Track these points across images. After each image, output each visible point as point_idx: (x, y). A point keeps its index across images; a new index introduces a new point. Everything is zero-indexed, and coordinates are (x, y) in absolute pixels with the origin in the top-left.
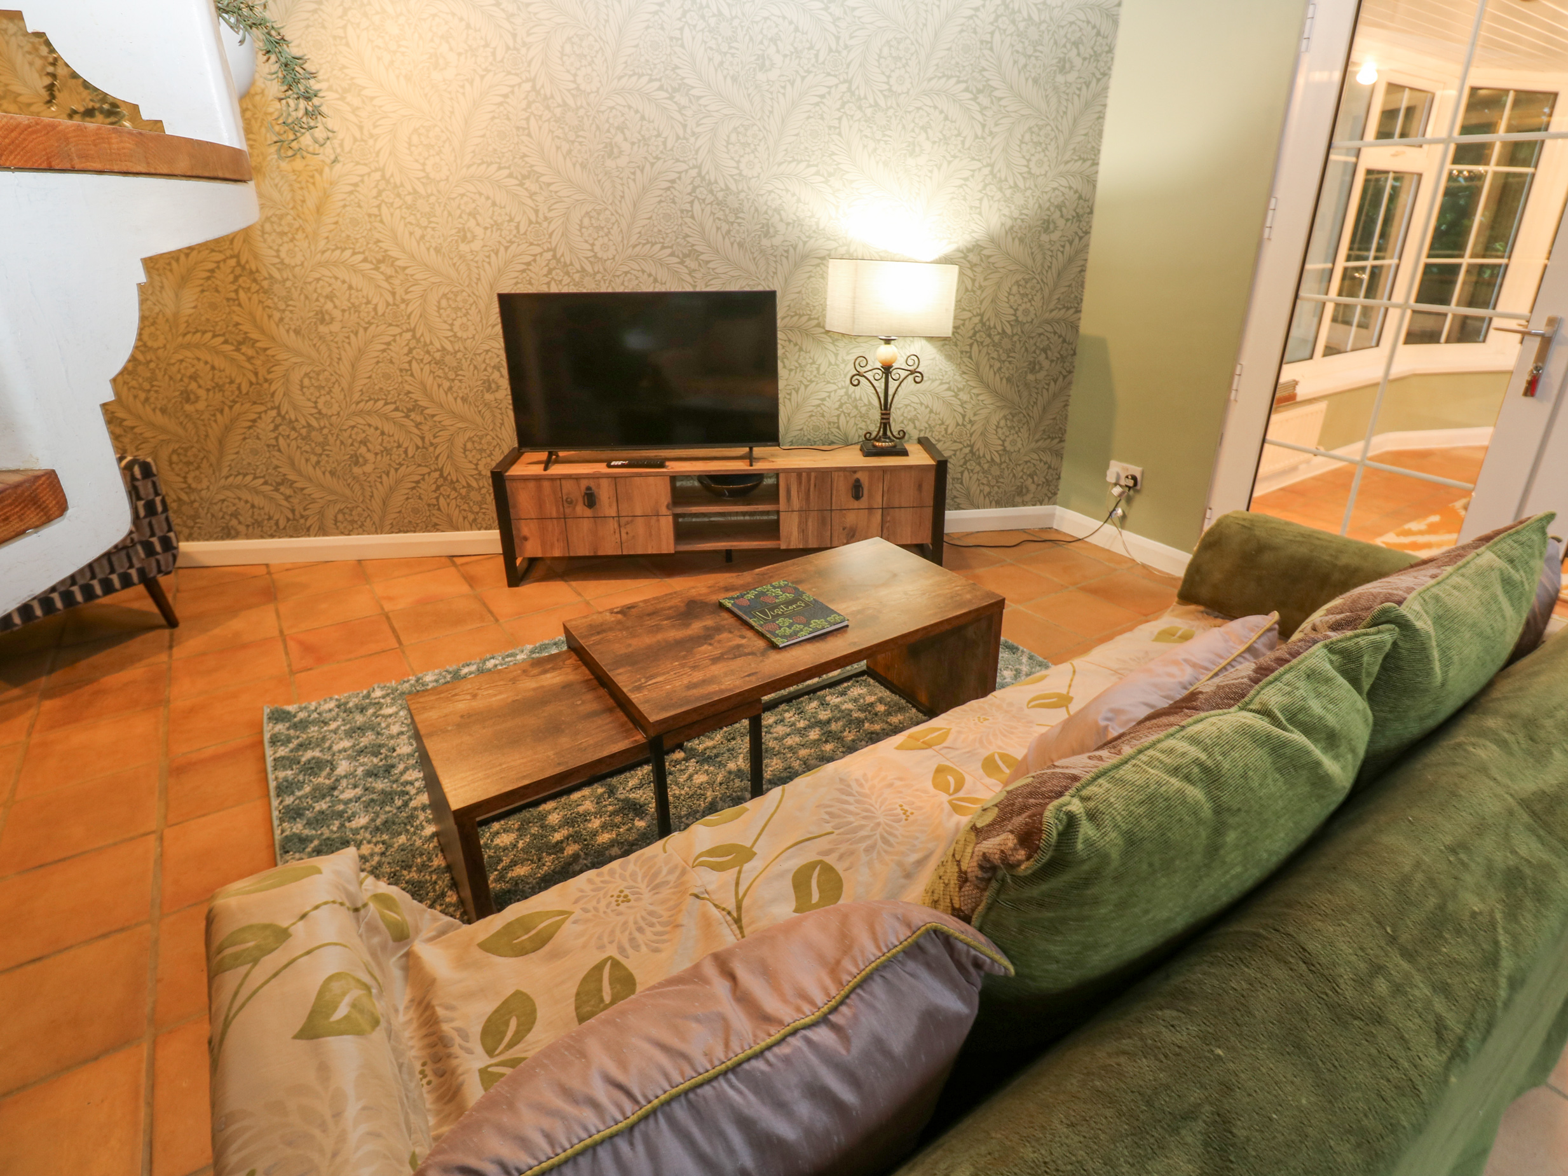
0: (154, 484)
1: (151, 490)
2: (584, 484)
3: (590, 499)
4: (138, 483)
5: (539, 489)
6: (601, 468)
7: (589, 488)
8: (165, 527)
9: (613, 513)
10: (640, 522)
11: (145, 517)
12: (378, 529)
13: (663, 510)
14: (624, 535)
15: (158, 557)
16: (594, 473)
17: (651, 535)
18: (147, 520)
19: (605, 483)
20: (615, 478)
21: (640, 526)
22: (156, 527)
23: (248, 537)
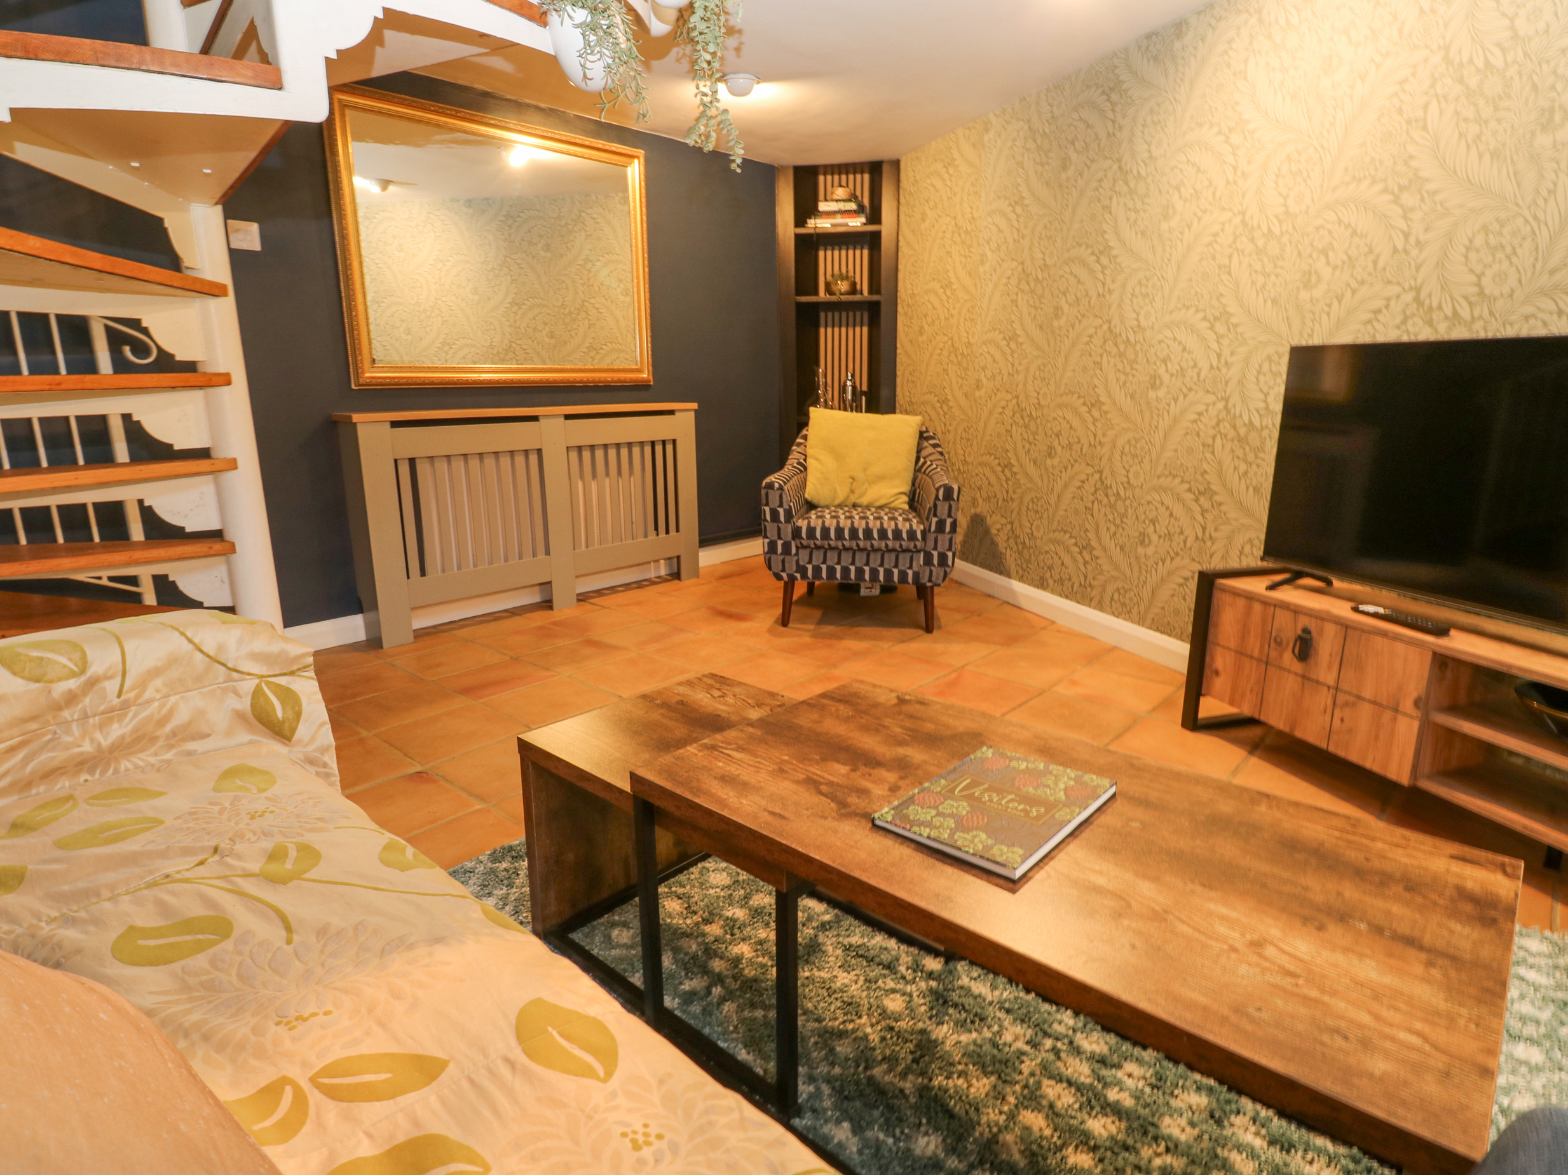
0: (950, 507)
1: (946, 512)
2: (1303, 621)
3: (1305, 647)
4: (938, 503)
5: (1248, 611)
6: (1342, 609)
7: (1306, 631)
8: (947, 545)
9: (1330, 678)
10: (1366, 710)
11: (934, 532)
12: (1140, 622)
13: (1408, 705)
14: (1337, 721)
15: (933, 568)
16: (1320, 611)
17: (1377, 737)
18: (935, 535)
19: (1330, 630)
20: (1346, 627)
21: (1364, 714)
22: (940, 543)
23: (1053, 592)
